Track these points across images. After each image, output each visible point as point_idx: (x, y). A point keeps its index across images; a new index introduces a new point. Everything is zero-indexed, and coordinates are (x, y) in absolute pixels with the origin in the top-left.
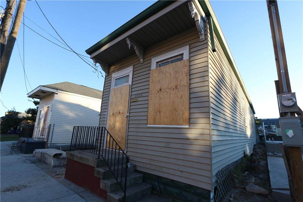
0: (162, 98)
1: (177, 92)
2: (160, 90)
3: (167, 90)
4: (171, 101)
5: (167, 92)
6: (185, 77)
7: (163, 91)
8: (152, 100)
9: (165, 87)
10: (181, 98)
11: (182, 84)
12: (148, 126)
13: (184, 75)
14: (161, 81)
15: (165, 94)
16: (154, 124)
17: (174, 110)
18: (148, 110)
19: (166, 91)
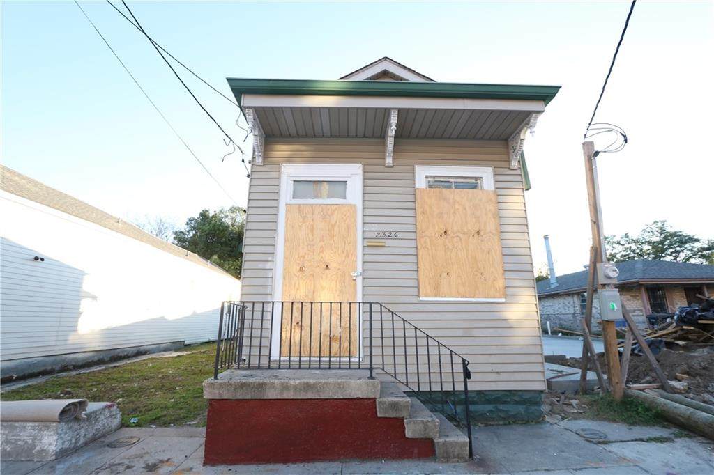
0: (450, 247)
1: (480, 241)
2: (445, 232)
3: (461, 236)
4: (469, 257)
5: (461, 239)
6: (493, 219)
7: (452, 235)
8: (428, 248)
9: (455, 229)
10: (489, 253)
11: (488, 230)
12: (421, 299)
13: (490, 215)
14: (445, 216)
15: (457, 242)
16: (436, 296)
17: (477, 271)
18: (418, 268)
19: (458, 236)
